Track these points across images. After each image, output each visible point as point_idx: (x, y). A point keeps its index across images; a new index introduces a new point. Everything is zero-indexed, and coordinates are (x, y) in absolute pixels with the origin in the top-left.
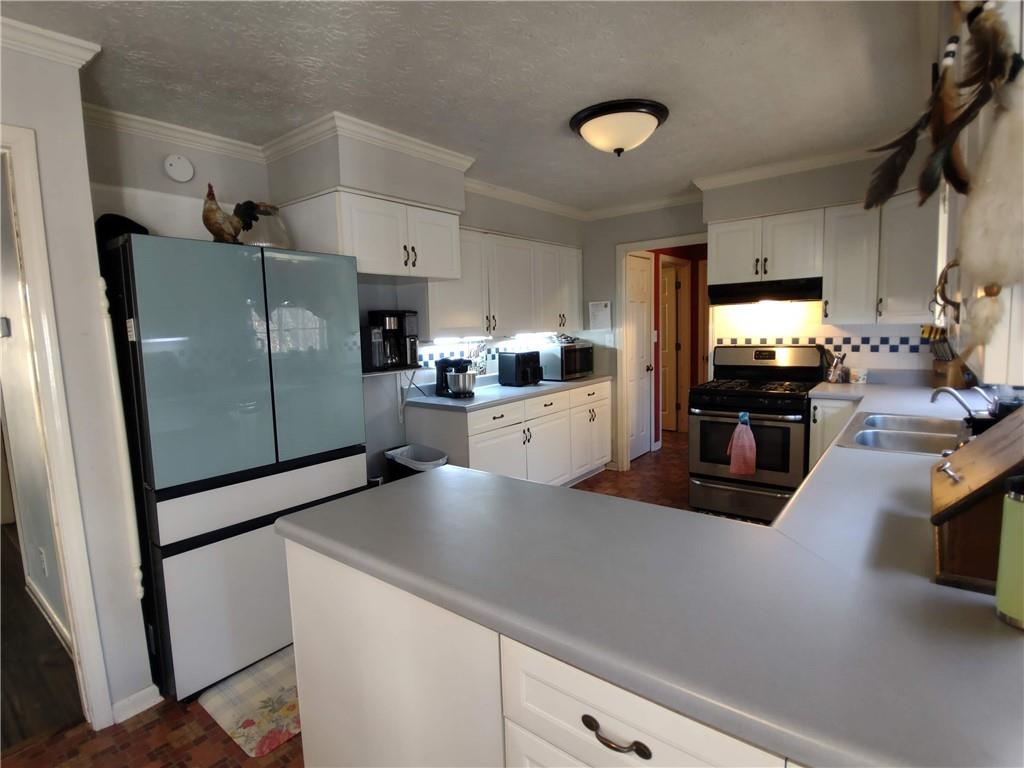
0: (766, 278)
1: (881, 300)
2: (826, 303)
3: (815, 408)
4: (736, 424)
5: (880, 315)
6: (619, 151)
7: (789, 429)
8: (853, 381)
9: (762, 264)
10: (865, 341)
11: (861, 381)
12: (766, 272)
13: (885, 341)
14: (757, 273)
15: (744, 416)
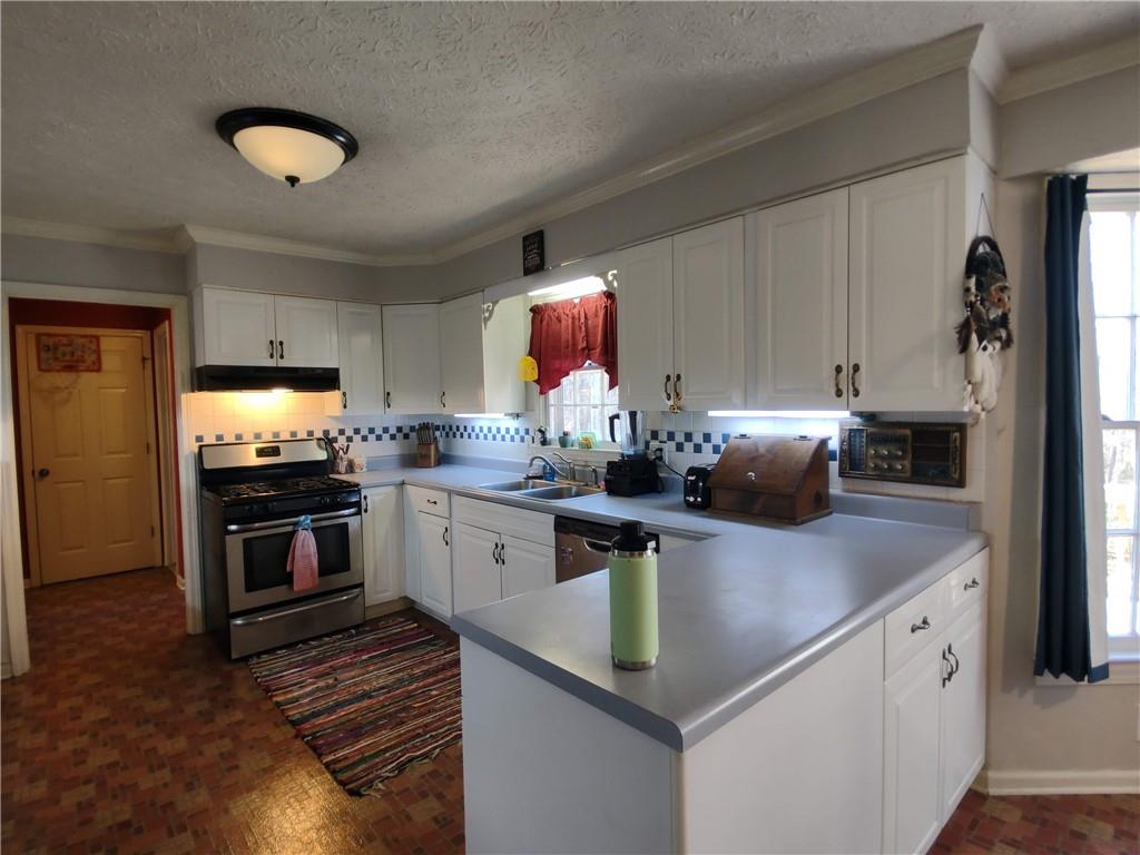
0: (283, 363)
1: (388, 394)
2: (344, 394)
3: (365, 498)
4: (293, 533)
5: (389, 406)
6: (293, 180)
7: (346, 524)
8: (357, 470)
9: (276, 347)
10: (357, 431)
11: (365, 470)
12: (282, 357)
13: (372, 431)
14: (272, 356)
15: (306, 519)
